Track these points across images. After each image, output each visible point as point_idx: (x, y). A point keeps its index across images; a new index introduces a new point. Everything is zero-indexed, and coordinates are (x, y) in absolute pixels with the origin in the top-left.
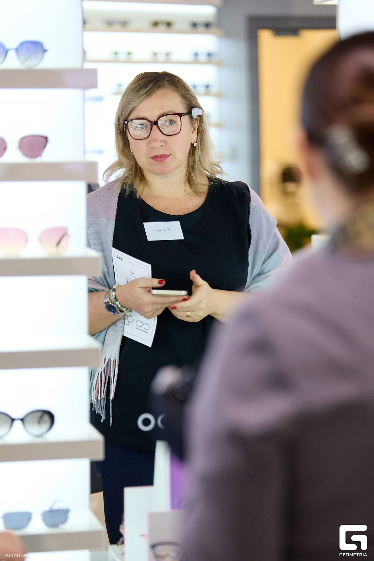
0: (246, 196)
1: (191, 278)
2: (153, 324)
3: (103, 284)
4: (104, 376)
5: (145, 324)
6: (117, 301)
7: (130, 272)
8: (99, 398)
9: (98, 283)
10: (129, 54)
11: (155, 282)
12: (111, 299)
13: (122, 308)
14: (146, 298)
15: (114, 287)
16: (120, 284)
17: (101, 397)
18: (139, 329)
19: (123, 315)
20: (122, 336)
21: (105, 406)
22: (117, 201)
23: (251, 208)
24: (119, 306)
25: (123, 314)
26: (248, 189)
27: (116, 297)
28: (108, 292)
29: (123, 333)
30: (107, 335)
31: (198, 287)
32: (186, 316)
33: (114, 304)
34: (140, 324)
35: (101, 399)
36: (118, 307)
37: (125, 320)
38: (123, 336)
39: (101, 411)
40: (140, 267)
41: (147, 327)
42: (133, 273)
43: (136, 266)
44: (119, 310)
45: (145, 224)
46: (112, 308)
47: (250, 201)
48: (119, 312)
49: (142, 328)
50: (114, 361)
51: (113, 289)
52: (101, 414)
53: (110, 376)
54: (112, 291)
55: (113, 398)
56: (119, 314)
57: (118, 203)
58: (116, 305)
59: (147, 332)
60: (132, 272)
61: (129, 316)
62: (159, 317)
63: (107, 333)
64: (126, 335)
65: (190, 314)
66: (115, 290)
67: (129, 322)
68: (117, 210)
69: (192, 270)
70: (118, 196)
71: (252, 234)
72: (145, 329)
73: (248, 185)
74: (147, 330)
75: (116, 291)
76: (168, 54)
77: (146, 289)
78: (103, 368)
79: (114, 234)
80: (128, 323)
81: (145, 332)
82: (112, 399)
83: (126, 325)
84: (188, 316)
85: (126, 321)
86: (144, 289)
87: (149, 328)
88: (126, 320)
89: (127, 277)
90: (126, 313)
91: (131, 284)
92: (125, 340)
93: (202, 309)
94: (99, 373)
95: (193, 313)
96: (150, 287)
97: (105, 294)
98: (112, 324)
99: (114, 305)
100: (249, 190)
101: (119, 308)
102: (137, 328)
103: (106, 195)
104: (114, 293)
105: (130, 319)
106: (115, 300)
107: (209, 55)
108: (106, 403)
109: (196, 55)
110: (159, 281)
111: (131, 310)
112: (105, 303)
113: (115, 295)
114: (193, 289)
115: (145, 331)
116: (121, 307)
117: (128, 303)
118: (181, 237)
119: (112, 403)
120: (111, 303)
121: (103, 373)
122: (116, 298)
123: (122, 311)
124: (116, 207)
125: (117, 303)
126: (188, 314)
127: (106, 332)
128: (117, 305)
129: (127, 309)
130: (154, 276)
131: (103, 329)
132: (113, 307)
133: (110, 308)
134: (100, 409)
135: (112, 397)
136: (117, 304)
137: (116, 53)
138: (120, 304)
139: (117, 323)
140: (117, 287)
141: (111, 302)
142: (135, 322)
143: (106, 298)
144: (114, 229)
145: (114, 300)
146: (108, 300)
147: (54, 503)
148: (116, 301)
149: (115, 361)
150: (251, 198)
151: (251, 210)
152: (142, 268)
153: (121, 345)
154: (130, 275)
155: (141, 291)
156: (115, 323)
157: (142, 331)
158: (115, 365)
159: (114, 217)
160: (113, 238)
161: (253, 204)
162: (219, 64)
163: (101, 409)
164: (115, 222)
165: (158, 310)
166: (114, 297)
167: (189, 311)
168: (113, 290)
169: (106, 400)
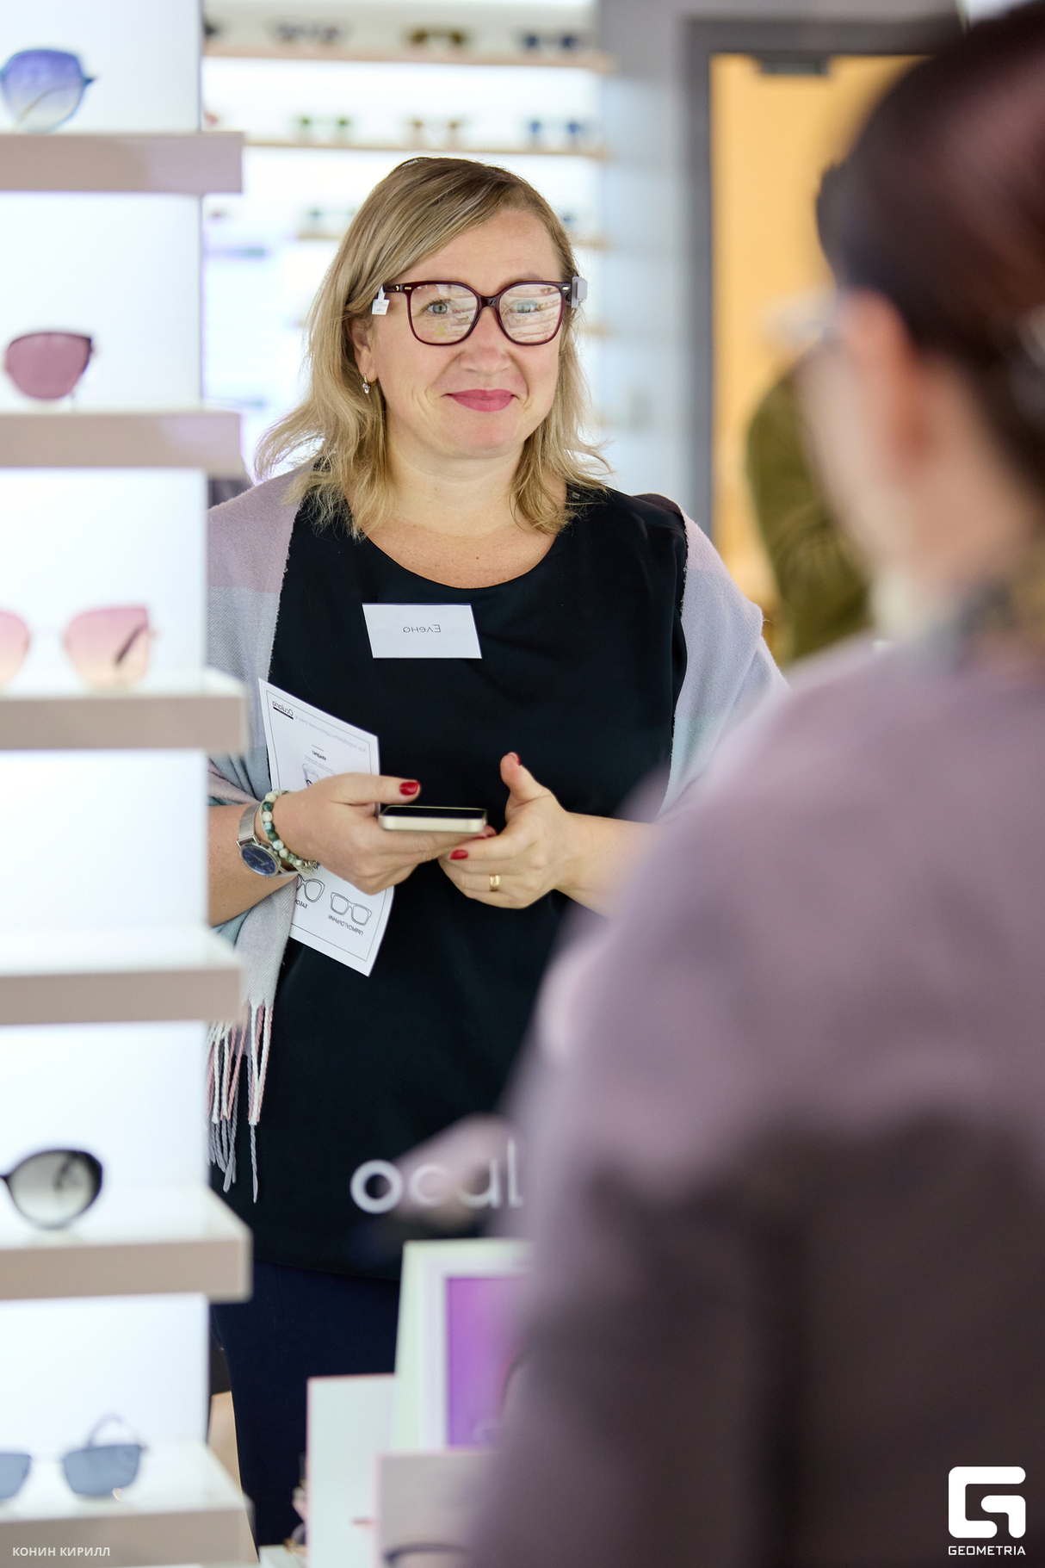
0: (675, 541)
1: (505, 776)
2: (380, 908)
3: (236, 781)
4: (229, 1054)
5: (356, 905)
6: (277, 837)
7: (315, 754)
8: (215, 1120)
9: (222, 778)
10: (343, 123)
11: (392, 789)
12: (258, 831)
13: (291, 861)
14: (364, 835)
15: (269, 797)
16: (284, 788)
17: (219, 1115)
18: (337, 922)
19: (291, 879)
20: (287, 938)
21: (235, 1145)
22: (290, 536)
23: (687, 575)
24: (283, 853)
25: (294, 874)
26: (681, 518)
27: (273, 826)
28: (252, 810)
29: (290, 929)
30: (241, 933)
31: (524, 802)
32: (489, 888)
33: (267, 848)
34: (340, 905)
35: (221, 1123)
36: (279, 855)
37: (297, 889)
38: (290, 938)
39: (221, 1157)
40: (345, 741)
41: (360, 915)
42: (323, 758)
43: (335, 737)
44: (283, 866)
45: (368, 609)
46: (261, 859)
47: (687, 555)
48: (282, 870)
49: (347, 918)
50: (258, 1010)
51: (265, 803)
52: (222, 1166)
53: (248, 1055)
54: (264, 810)
55: (258, 1120)
56: (281, 876)
57: (291, 543)
58: (274, 850)
59: (359, 932)
60: (321, 754)
61: (310, 880)
62: (400, 890)
63: (242, 929)
64: (299, 936)
65: (501, 881)
66: (270, 807)
67: (309, 899)
68: (289, 563)
69: (506, 753)
70: (294, 521)
71: (688, 655)
72: (354, 920)
73: (680, 508)
74: (360, 924)
75: (275, 810)
76: (454, 126)
77: (364, 808)
78: (227, 1030)
79: (275, 637)
80: (305, 901)
81: (356, 930)
82: (256, 1124)
83: (298, 907)
84: (494, 890)
85: (301, 897)
86: (358, 809)
87: (367, 920)
88: (302, 890)
89: (305, 767)
90: (302, 874)
91: (320, 791)
92: (294, 949)
93: (537, 868)
94: (214, 1043)
95: (509, 879)
96: (376, 804)
97: (241, 814)
98: (259, 903)
99: (269, 851)
100: (683, 522)
101: (283, 860)
102: (330, 917)
103: (258, 518)
104: (267, 816)
105: (313, 889)
106: (272, 836)
107: (573, 127)
108: (237, 1133)
109: (535, 126)
110: (403, 785)
111: (318, 864)
112: (241, 844)
113: (272, 822)
114: (510, 809)
115: (356, 926)
116: (288, 856)
117: (309, 846)
118: (475, 652)
119: (256, 1135)
120: (260, 844)
121: (226, 1045)
122: (273, 830)
123: (290, 868)
124: (285, 555)
125: (277, 845)
126: (495, 881)
127: (239, 924)
128: (278, 852)
129: (304, 860)
130: (387, 768)
131: (232, 916)
132: (265, 857)
133: (255, 856)
134: (220, 1152)
135: (254, 1119)
136: (275, 847)
137: (306, 122)
138: (285, 847)
139: (274, 898)
140: (277, 797)
141: (260, 839)
142: (326, 898)
143: (242, 825)
144: (275, 621)
145: (267, 835)
146: (248, 834)
147: (99, 1426)
148: (273, 840)
149: (261, 1011)
150: (687, 547)
151: (688, 582)
152: (351, 745)
153: (282, 964)
154: (315, 763)
155: (349, 813)
156: (268, 898)
157: (345, 928)
158: (263, 1022)
159: (279, 586)
160: (272, 648)
161: (693, 564)
162: (601, 156)
163: (222, 1152)
164: (281, 598)
165: (398, 869)
166: (269, 826)
167: (498, 874)
168: (265, 807)
169: (237, 1127)
